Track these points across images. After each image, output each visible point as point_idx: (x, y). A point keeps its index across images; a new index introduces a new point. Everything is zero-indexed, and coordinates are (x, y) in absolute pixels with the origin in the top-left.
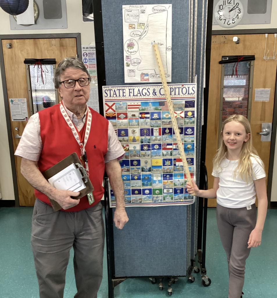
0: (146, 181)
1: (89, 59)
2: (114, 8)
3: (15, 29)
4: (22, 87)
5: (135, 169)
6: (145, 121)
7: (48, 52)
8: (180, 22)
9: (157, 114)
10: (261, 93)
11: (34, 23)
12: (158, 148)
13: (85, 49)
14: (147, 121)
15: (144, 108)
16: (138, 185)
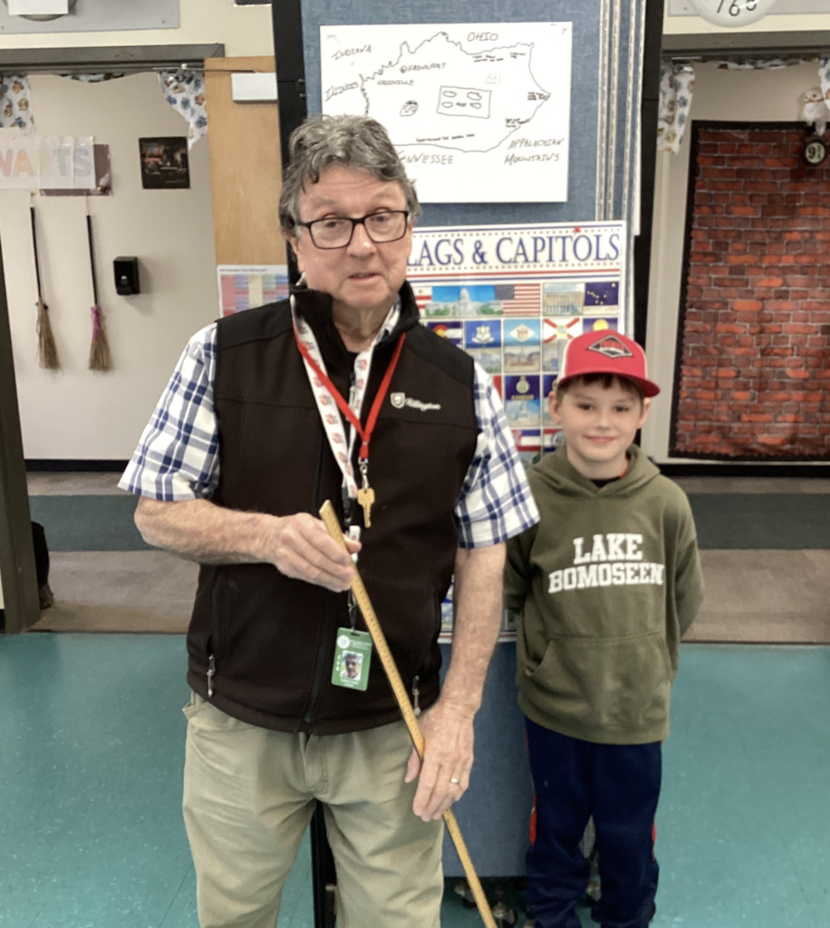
3: (3, 30)
8: (568, 11)
11: (65, 11)
15: (441, 306)
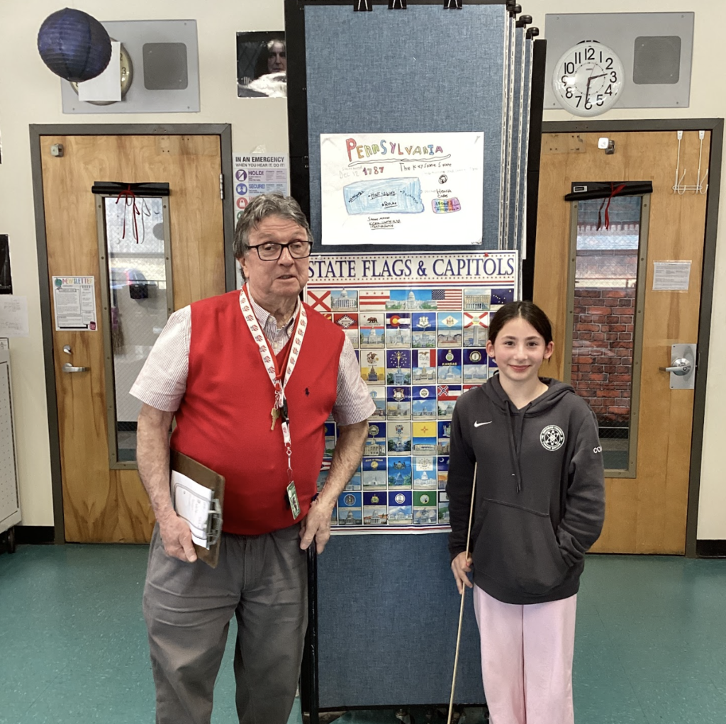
0: (399, 474)
1: (251, 186)
2: (334, 82)
3: (74, 111)
4: (86, 250)
5: (373, 446)
6: (400, 333)
7: (152, 167)
8: (481, 117)
9: (427, 318)
10: (668, 272)
11: (120, 99)
12: (427, 396)
13: (242, 162)
14: (402, 334)
15: (396, 303)
16: (380, 483)
